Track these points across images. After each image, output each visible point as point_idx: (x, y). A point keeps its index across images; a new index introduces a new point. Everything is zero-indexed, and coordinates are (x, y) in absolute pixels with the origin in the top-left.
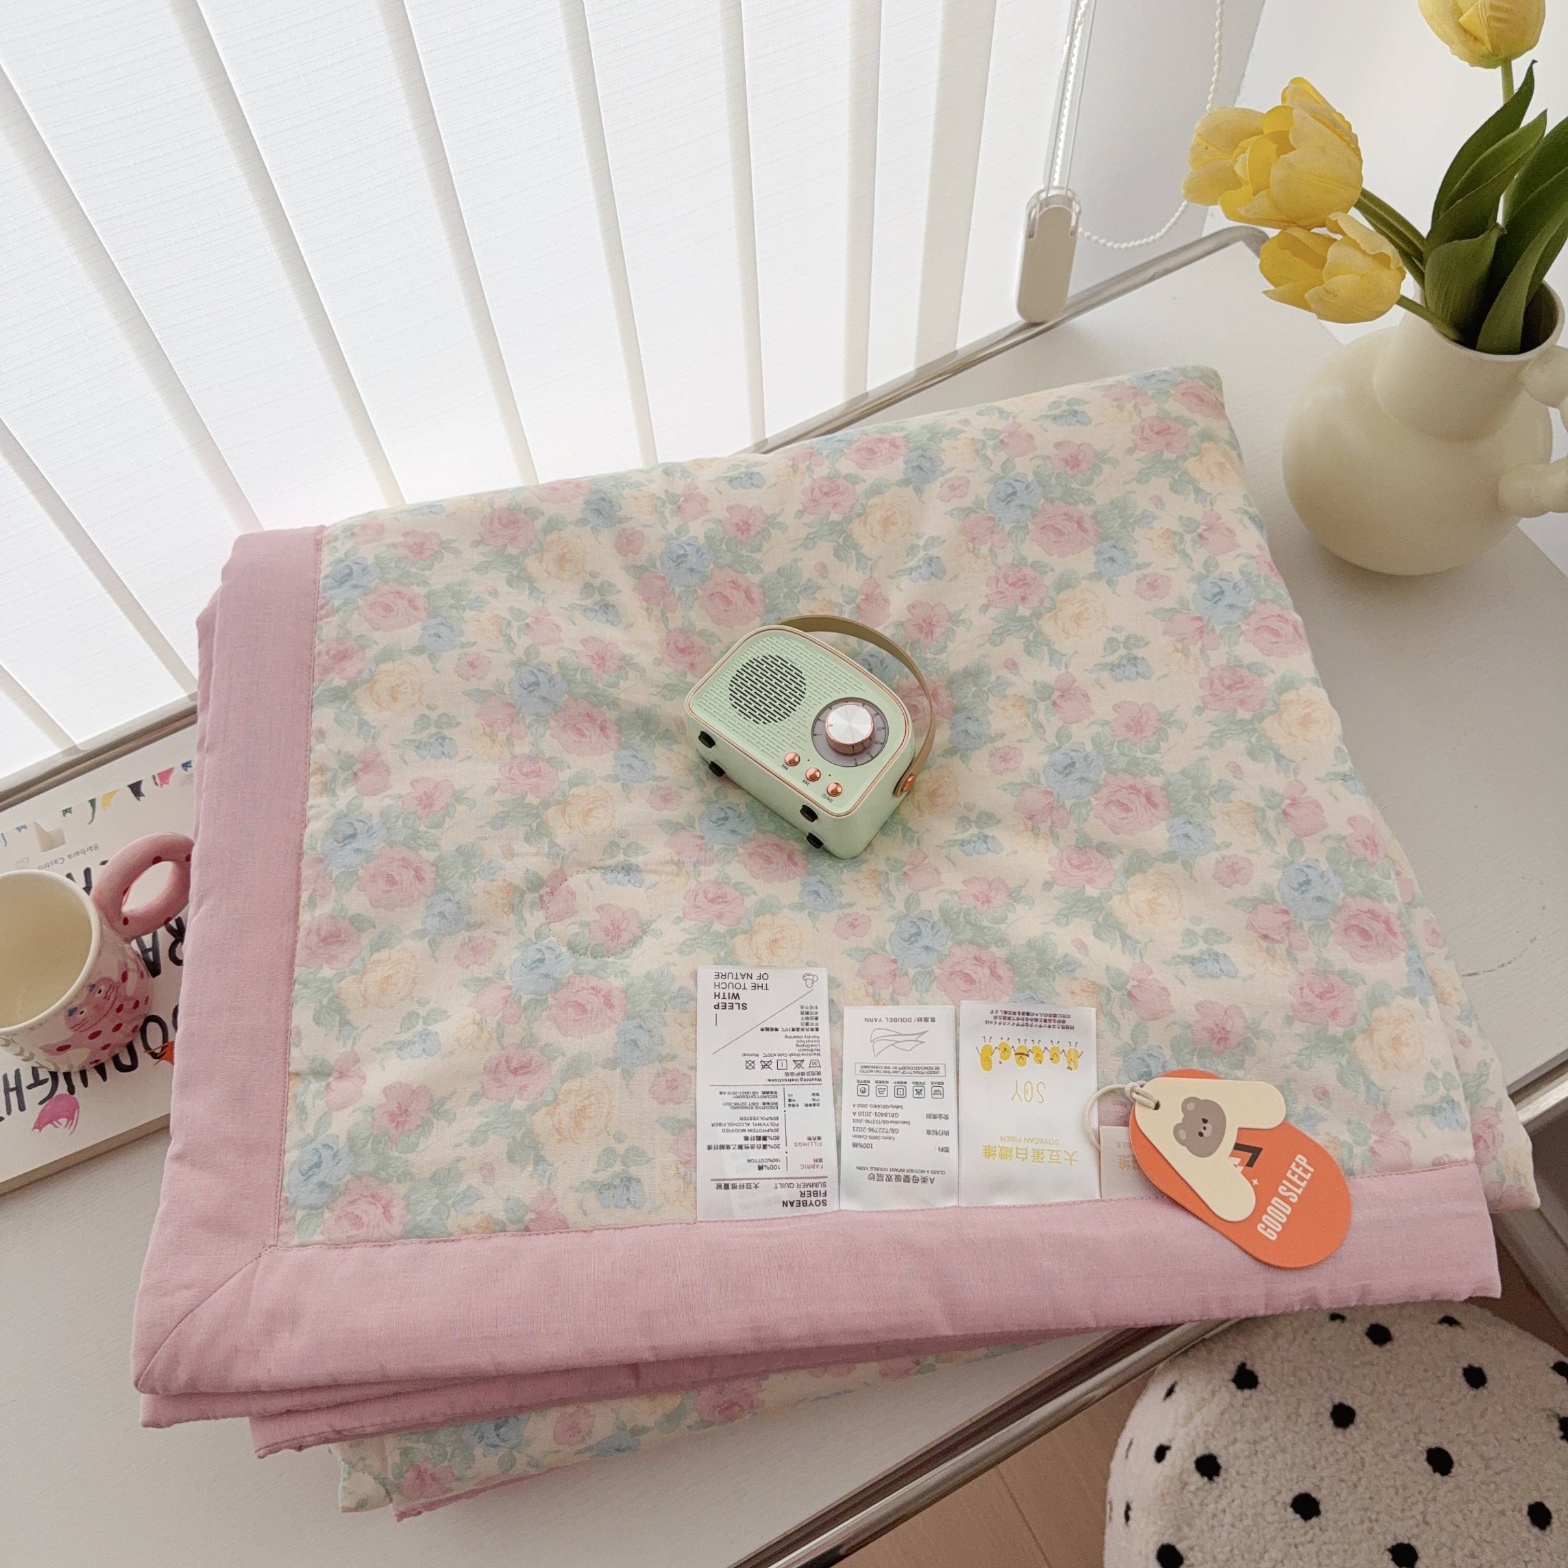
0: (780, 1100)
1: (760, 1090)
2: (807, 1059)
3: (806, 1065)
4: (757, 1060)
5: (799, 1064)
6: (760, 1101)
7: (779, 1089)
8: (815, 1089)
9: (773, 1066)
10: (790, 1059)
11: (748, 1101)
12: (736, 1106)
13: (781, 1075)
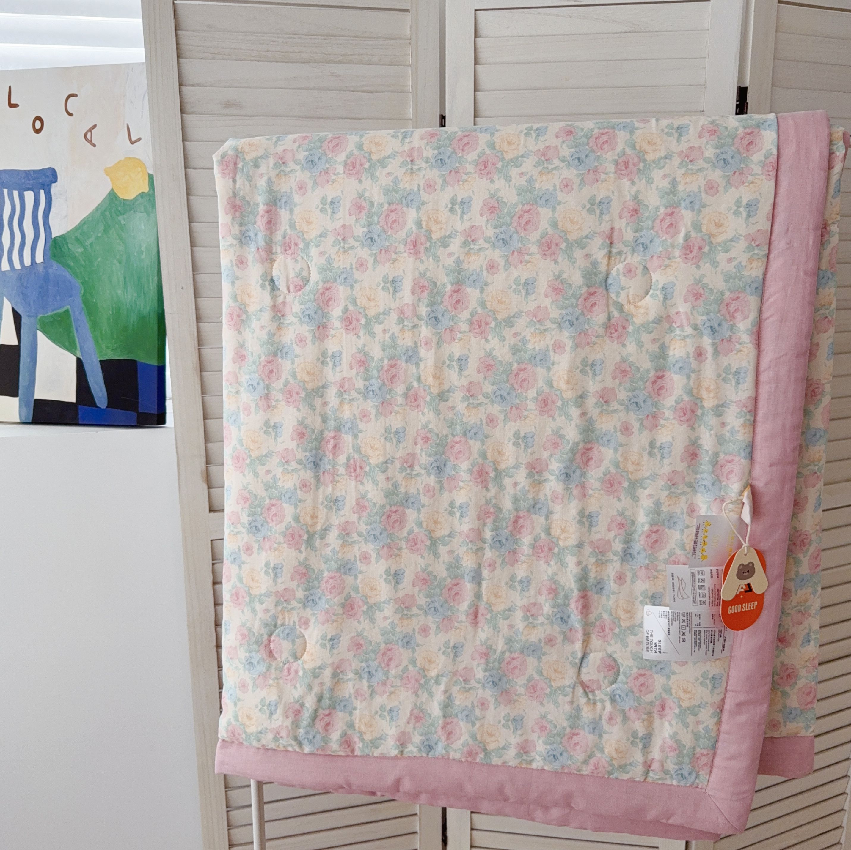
0: (698, 629)
1: (694, 637)
2: (681, 617)
3: (684, 618)
4: (682, 637)
5: (683, 621)
6: (698, 637)
7: (693, 629)
8: (694, 615)
9: (684, 631)
10: (681, 624)
11: (698, 641)
12: (700, 646)
13: (688, 628)
